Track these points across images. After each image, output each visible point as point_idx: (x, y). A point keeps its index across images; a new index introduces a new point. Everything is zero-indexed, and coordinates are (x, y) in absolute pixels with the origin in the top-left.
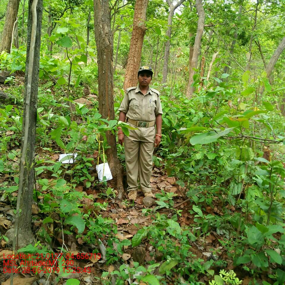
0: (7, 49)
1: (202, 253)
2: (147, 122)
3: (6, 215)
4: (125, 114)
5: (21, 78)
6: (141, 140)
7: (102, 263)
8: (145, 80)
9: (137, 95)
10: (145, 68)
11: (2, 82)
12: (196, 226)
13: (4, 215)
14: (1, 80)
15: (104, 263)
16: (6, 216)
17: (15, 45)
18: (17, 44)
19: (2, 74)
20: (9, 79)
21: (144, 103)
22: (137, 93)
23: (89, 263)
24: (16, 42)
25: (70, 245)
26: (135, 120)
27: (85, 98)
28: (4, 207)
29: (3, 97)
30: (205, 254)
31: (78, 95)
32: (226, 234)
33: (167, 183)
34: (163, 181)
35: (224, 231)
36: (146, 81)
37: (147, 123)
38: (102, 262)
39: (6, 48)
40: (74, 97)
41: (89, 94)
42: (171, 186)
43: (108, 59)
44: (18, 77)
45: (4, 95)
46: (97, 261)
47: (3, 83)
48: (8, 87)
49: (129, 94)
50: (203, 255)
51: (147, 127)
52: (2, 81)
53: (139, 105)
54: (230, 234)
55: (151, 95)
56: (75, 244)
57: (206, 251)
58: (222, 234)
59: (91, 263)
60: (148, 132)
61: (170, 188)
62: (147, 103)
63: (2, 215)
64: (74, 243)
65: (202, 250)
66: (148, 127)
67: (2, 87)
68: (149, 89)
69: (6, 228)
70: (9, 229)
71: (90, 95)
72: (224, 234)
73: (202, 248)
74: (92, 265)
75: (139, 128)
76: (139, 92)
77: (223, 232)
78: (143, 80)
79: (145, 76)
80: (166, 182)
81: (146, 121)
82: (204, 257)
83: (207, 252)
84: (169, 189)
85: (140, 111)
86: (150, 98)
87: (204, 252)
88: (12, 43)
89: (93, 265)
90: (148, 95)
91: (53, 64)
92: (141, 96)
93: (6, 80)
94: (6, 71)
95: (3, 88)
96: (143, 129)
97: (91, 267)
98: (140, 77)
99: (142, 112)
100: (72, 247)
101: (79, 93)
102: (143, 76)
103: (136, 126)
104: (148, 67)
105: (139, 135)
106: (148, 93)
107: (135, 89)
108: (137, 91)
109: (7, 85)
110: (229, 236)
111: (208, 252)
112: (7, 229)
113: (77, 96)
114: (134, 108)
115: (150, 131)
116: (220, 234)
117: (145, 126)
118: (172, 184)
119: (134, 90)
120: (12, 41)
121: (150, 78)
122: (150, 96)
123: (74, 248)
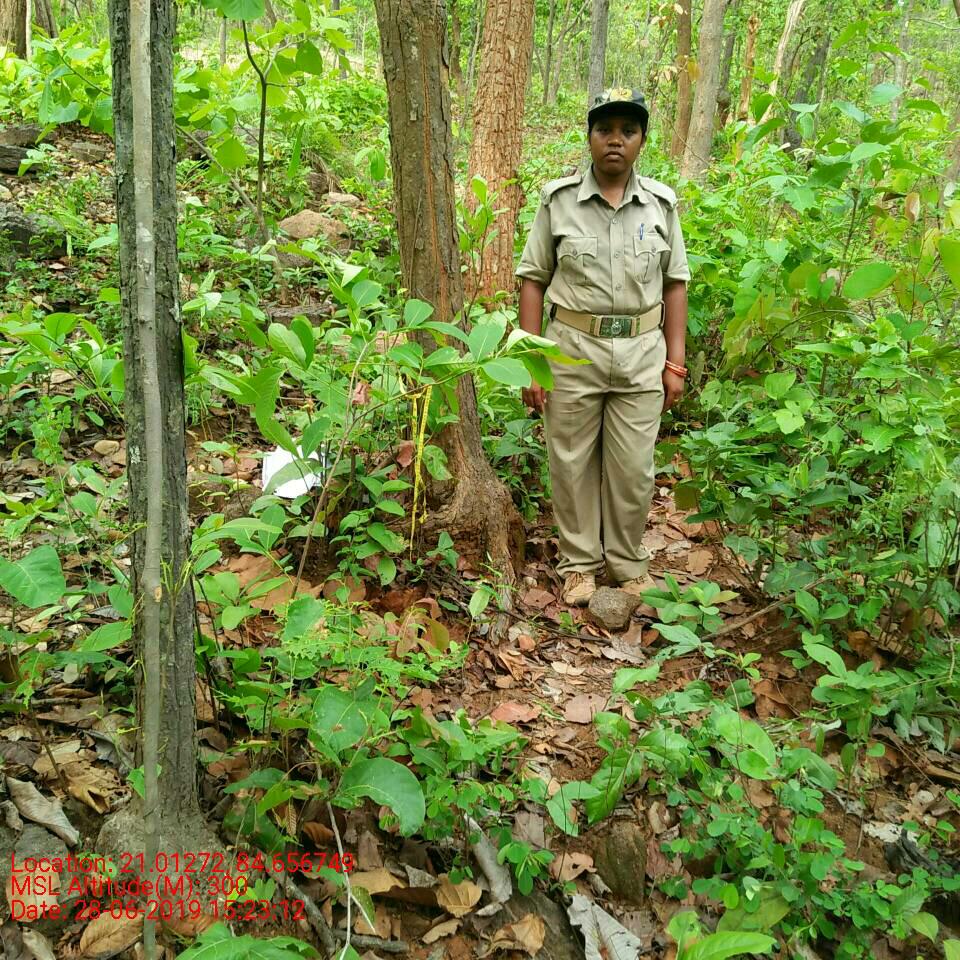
0: (13, 40)
1: (860, 827)
2: (632, 314)
3: (92, 743)
4: (543, 287)
5: (74, 145)
6: (614, 386)
7: (492, 913)
8: (617, 150)
9: (588, 212)
10: (615, 94)
11: (8, 167)
12: (824, 718)
13: (84, 743)
14: (7, 160)
15: (497, 914)
16: (93, 749)
17: (39, 21)
18: (45, 16)
19: (7, 136)
20: (35, 156)
21: (616, 239)
22: (584, 203)
23: (442, 917)
24: (44, 10)
25: (353, 841)
26: (587, 312)
27: (316, 209)
28: (78, 706)
29: (21, 228)
30: (870, 829)
31: (292, 201)
32: (931, 732)
33: (670, 532)
34: (655, 523)
35: (924, 722)
36: (622, 150)
37: (634, 319)
38: (490, 909)
39: (10, 36)
40: (278, 210)
41: (327, 191)
42: (687, 544)
43: (429, 59)
44: (67, 143)
45: (22, 221)
46: (469, 911)
47: (13, 172)
48: (33, 184)
49: (551, 206)
50: (866, 835)
51: (633, 334)
52: (8, 163)
53: (599, 250)
54: (947, 732)
55: (641, 205)
56: (372, 837)
57: (874, 818)
58: (917, 733)
59: (450, 917)
60: (638, 354)
61: (684, 553)
62: (629, 242)
63: (76, 744)
64: (368, 834)
65: (860, 813)
66: (637, 334)
67: (11, 189)
68: (633, 183)
69: (99, 810)
70: (113, 810)
71: (331, 194)
72: (927, 734)
73: (857, 807)
74: (451, 927)
75: (604, 342)
76: (595, 198)
77: (920, 728)
78: (607, 150)
79: (617, 131)
80: (664, 528)
81: (629, 312)
82: (871, 843)
83: (877, 824)
84: (680, 555)
85: (602, 275)
86: (636, 217)
87: (867, 822)
88: (29, 14)
89: (459, 928)
90: (631, 209)
91: (195, 89)
92: (601, 211)
93: (24, 161)
94: (17, 125)
95: (17, 189)
96: (619, 345)
97: (450, 935)
98: (596, 134)
99: (610, 277)
100: (363, 851)
101: (292, 190)
102: (606, 130)
103: (591, 333)
104: (630, 92)
105: (606, 371)
106: (630, 199)
107: (575, 185)
108: (585, 193)
109: (28, 177)
110: (946, 740)
111: (882, 821)
112: (104, 814)
113: (288, 204)
114: (579, 266)
115: (645, 349)
116: (911, 737)
117: (626, 332)
118: (689, 534)
119: (573, 190)
120: (29, 7)
121: (636, 137)
122: (638, 209)
123: (369, 853)
